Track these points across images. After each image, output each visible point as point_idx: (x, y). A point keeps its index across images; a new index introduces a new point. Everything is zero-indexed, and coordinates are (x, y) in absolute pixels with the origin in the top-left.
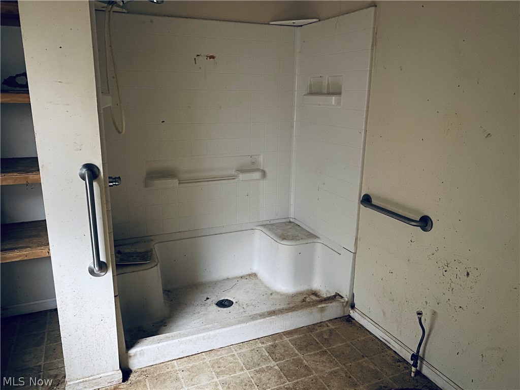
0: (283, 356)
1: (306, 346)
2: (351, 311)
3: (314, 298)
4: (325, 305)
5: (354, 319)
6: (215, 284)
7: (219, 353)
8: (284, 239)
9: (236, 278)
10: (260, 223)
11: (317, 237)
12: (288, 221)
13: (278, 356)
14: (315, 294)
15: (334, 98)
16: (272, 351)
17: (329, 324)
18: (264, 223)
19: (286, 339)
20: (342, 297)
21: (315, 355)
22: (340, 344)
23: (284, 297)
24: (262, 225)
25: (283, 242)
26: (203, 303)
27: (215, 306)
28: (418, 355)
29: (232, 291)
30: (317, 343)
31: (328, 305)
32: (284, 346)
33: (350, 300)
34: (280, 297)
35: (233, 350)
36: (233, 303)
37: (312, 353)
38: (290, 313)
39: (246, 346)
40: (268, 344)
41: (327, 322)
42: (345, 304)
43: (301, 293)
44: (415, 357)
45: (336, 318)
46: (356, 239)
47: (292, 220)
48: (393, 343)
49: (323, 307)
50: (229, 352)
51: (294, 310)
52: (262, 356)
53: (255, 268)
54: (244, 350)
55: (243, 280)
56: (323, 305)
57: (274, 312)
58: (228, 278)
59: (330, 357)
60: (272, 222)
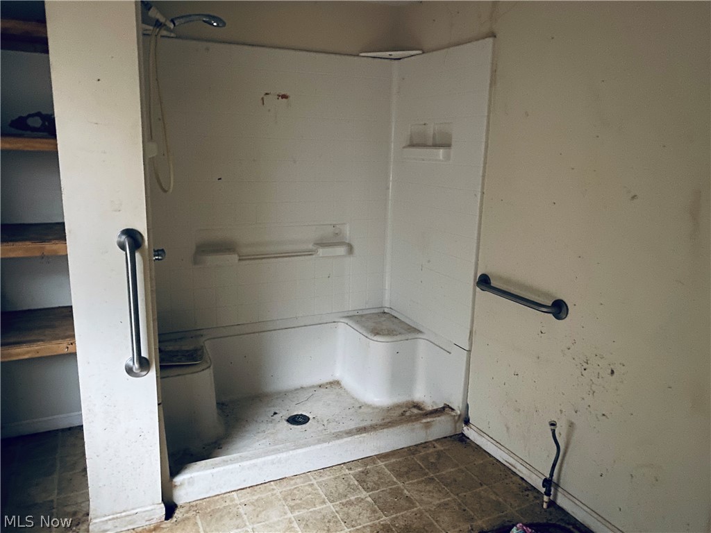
0: (377, 486)
1: (407, 473)
2: (465, 428)
3: (416, 411)
4: (432, 419)
5: (468, 438)
6: (284, 395)
7: (292, 482)
8: (377, 334)
9: (313, 387)
10: (346, 314)
11: (420, 332)
12: (382, 311)
13: (370, 484)
14: (417, 406)
15: (441, 150)
16: (362, 479)
17: (436, 445)
18: (350, 314)
19: (381, 464)
20: (453, 410)
21: (419, 483)
22: (452, 470)
23: (377, 410)
24: (348, 317)
25: (375, 338)
26: (270, 420)
27: (286, 423)
28: (551, 480)
29: (309, 404)
30: (421, 468)
31: (435, 419)
32: (378, 473)
33: (463, 412)
34: (372, 411)
35: (311, 478)
36: (309, 419)
37: (416, 481)
38: (385, 430)
39: (328, 473)
40: (356, 471)
41: (434, 442)
42: (456, 418)
43: (398, 406)
44: (547, 483)
45: (446, 437)
46: (471, 332)
47: (386, 310)
48: (519, 467)
49: (428, 422)
50: (306, 481)
51: (390, 426)
52: (349, 485)
53: (338, 375)
54: (326, 478)
55: (323, 390)
56: (429, 420)
57: (365, 428)
58: (302, 388)
59: (438, 486)
60: (360, 313)
